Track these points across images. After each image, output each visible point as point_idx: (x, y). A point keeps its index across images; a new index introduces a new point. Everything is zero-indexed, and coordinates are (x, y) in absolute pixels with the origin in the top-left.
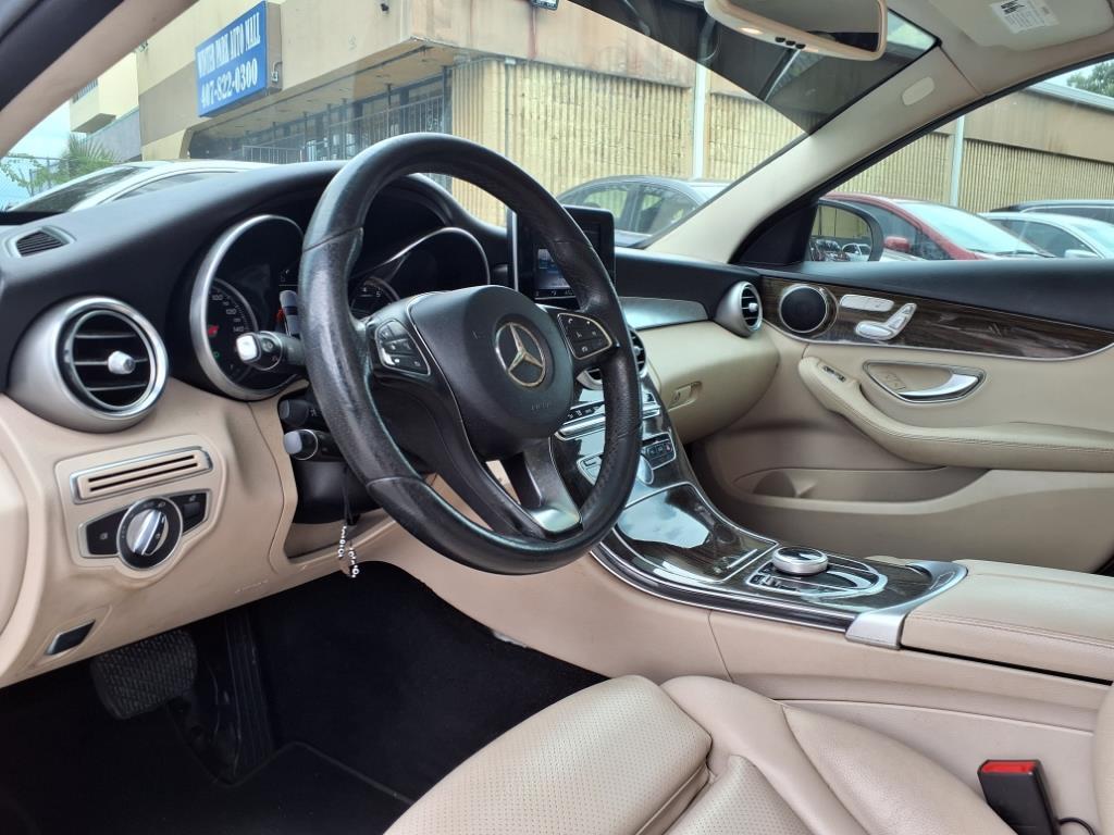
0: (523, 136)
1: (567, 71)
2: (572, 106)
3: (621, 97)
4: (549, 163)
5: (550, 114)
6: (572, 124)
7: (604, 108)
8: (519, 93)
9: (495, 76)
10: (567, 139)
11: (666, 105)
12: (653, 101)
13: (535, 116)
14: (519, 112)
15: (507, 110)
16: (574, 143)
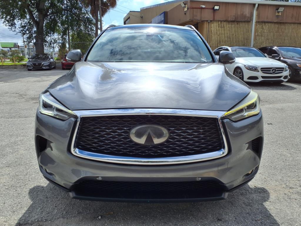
0: (211, 35)
1: (221, 21)
2: (222, 28)
3: (234, 25)
4: (217, 40)
5: (217, 30)
6: (222, 32)
7: (230, 28)
8: (211, 27)
9: (206, 25)
10: (221, 35)
11: (245, 26)
12: (242, 25)
13: (214, 31)
14: (211, 31)
15: (208, 31)
16: (223, 36)
